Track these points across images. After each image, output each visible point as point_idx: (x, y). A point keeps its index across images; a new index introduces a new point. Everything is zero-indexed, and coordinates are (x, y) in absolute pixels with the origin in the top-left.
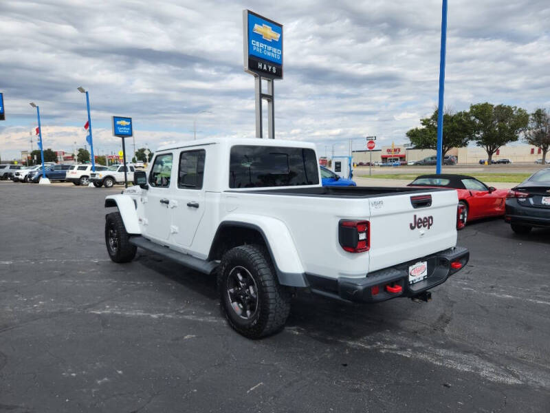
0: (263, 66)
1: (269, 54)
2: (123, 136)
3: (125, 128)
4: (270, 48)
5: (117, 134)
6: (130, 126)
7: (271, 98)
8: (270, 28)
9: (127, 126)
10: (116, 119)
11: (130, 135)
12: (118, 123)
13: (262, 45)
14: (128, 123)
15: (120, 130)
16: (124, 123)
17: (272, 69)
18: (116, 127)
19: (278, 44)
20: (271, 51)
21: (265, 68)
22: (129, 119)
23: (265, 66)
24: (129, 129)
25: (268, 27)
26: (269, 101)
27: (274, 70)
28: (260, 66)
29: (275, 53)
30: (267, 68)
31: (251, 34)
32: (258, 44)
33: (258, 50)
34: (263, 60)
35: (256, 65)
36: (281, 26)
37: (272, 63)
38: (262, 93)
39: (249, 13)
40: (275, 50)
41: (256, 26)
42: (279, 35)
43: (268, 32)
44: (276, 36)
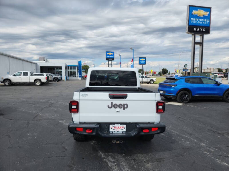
0: (197, 29)
1: (201, 23)
2: (142, 64)
3: (143, 62)
4: (202, 20)
5: (140, 64)
6: (145, 61)
7: (201, 44)
8: (203, 10)
9: (144, 61)
10: (140, 58)
11: (145, 64)
12: (141, 59)
13: (197, 19)
14: (144, 60)
15: (141, 62)
16: (143, 59)
17: (203, 30)
18: (140, 61)
19: (209, 17)
20: (203, 21)
21: (198, 30)
22: (145, 58)
23: (198, 29)
24: (144, 62)
25: (201, 10)
26: (200, 45)
27: (204, 30)
28: (195, 29)
29: (205, 22)
30: (200, 29)
31: (190, 16)
32: (194, 19)
33: (194, 22)
34: (197, 27)
35: (193, 29)
36: (210, 8)
37: (203, 27)
38: (196, 42)
39: (190, 6)
40: (205, 20)
41: (194, 11)
42: (208, 13)
43: (201, 13)
44: (206, 13)
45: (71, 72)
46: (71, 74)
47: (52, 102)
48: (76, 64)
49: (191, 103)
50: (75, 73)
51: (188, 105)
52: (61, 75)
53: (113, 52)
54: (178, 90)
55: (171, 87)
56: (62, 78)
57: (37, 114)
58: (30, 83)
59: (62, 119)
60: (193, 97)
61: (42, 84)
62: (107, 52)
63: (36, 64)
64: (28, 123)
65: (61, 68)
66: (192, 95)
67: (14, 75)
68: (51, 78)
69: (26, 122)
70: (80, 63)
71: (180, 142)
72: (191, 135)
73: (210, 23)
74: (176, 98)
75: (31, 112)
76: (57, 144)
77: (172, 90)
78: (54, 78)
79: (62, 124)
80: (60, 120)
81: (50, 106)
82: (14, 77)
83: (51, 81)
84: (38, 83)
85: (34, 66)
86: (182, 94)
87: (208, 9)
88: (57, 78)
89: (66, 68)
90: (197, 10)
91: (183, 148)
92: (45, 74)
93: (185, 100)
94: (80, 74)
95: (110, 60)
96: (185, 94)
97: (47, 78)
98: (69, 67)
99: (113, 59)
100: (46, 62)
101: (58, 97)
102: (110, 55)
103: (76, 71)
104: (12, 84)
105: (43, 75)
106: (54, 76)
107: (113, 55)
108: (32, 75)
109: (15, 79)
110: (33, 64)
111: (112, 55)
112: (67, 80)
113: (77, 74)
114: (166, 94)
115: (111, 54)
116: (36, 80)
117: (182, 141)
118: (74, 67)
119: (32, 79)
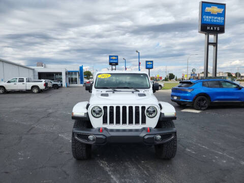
0: (210, 28)
1: (215, 21)
2: (149, 69)
3: (150, 65)
4: (216, 18)
5: (147, 68)
6: (152, 65)
7: (215, 44)
8: (217, 7)
10: (147, 62)
11: (152, 68)
13: (210, 17)
15: (148, 66)
16: (150, 63)
17: (216, 29)
18: (146, 65)
19: (223, 15)
20: (217, 19)
21: (212, 28)
26: (214, 46)
27: (218, 29)
28: (208, 28)
29: (219, 20)
30: (214, 28)
31: (203, 13)
32: (207, 17)
33: (207, 20)
34: (210, 25)
35: (206, 28)
36: (225, 5)
37: (217, 25)
38: (209, 42)
39: (203, 2)
40: (219, 18)
41: (207, 8)
42: (222, 10)
43: (215, 10)
44: (221, 11)
45: (72, 79)
46: (72, 81)
47: (50, 111)
48: (77, 69)
49: (210, 110)
50: (76, 79)
51: (207, 112)
52: (61, 82)
53: (117, 56)
54: (194, 96)
55: (186, 92)
56: (62, 85)
57: (33, 126)
58: (27, 90)
59: (63, 133)
60: (212, 103)
61: (40, 91)
62: (110, 56)
63: (33, 70)
64: (21, 138)
65: (61, 74)
66: (210, 101)
67: (9, 82)
68: (50, 85)
69: (18, 136)
70: (81, 68)
71: (214, 161)
72: (224, 150)
73: (224, 21)
74: (193, 105)
75: (25, 123)
76: (55, 167)
77: (188, 95)
78: (54, 85)
79: (62, 138)
80: (60, 133)
81: (48, 117)
82: (9, 84)
83: (50, 88)
84: (35, 91)
85: (31, 72)
86: (200, 100)
87: (223, 6)
88: (57, 85)
89: (66, 74)
90: (210, 7)
91: (220, 169)
92: (43, 80)
93: (202, 107)
94: (82, 80)
95: (114, 65)
96: (203, 100)
97: (46, 85)
98: (69, 72)
99: (117, 64)
100: (45, 67)
101: (58, 105)
102: (113, 60)
103: (77, 77)
104: (6, 92)
105: (42, 81)
106: (53, 83)
107: (117, 59)
108: (28, 81)
109: (9, 87)
110: (30, 70)
111: (115, 60)
112: (67, 87)
113: (79, 80)
114: (181, 100)
115: (114, 58)
116: (33, 87)
117: (215, 159)
118: (75, 72)
119: (29, 86)
